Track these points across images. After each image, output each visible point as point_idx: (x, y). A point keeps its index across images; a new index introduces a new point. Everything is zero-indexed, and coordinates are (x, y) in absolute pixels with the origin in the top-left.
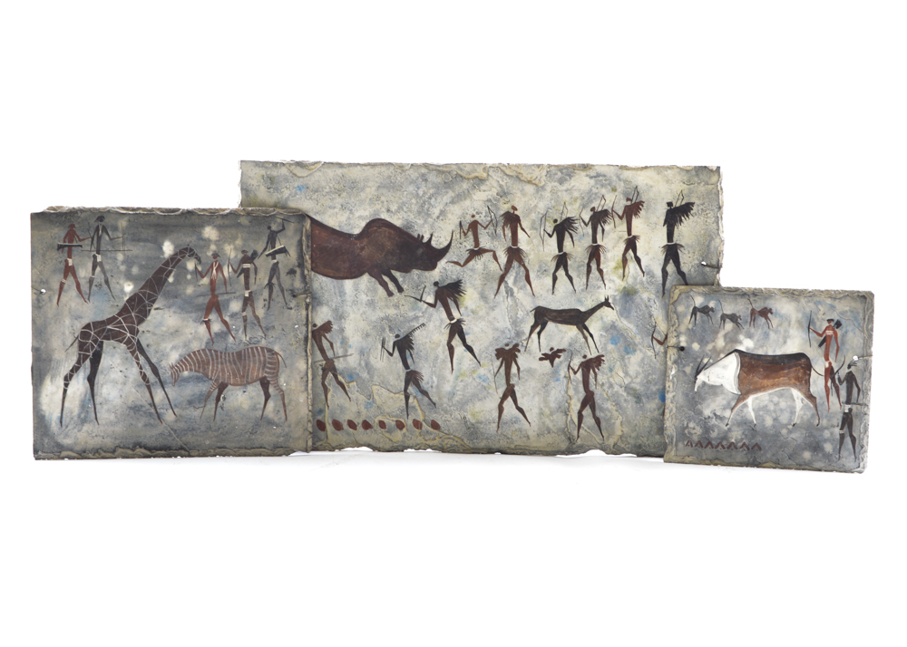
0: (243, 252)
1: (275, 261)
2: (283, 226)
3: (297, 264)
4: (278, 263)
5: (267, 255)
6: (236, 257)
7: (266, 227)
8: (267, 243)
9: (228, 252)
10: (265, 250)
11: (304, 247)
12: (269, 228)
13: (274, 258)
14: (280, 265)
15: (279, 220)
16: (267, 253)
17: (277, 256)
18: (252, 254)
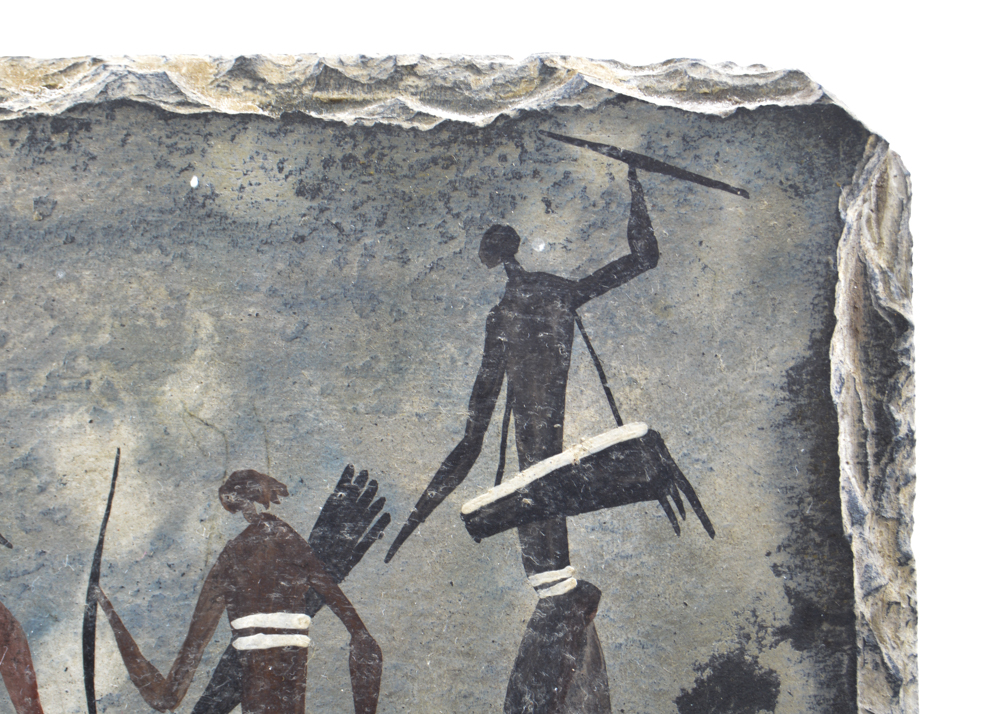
0: (241, 488)
1: (563, 581)
2: (639, 226)
3: (778, 611)
4: (585, 597)
5: (482, 525)
6: (164, 539)
7: (466, 242)
8: (482, 398)
9: (86, 494)
10: (457, 466)
11: (847, 471)
12: (501, 245)
13: (550, 552)
14: (609, 625)
15: (597, 172)
16: (478, 495)
17: (580, 528)
18: (330, 516)
